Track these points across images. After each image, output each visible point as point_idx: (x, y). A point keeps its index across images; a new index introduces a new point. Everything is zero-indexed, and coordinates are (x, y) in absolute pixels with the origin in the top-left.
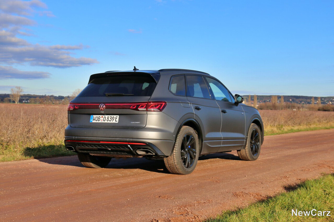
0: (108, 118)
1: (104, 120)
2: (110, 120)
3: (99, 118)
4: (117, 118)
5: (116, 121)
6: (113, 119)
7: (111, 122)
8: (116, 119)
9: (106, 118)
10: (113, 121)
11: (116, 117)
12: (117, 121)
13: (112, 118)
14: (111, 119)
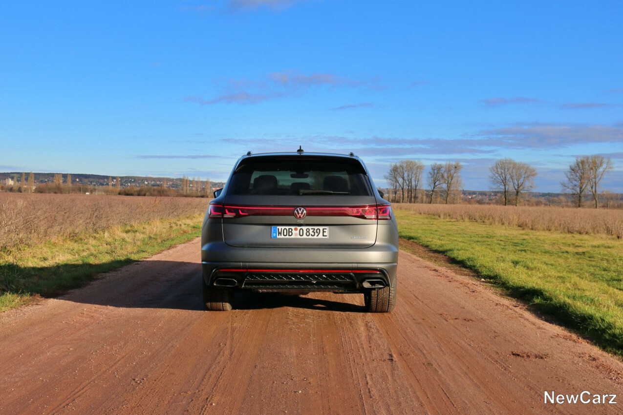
0: (307, 232)
1: (301, 234)
2: (313, 234)
3: (289, 232)
4: (325, 230)
5: (323, 236)
6: (317, 233)
7: (315, 237)
8: (323, 232)
9: (305, 232)
10: (317, 236)
11: (323, 229)
12: (326, 236)
13: (315, 231)
14: (313, 232)
